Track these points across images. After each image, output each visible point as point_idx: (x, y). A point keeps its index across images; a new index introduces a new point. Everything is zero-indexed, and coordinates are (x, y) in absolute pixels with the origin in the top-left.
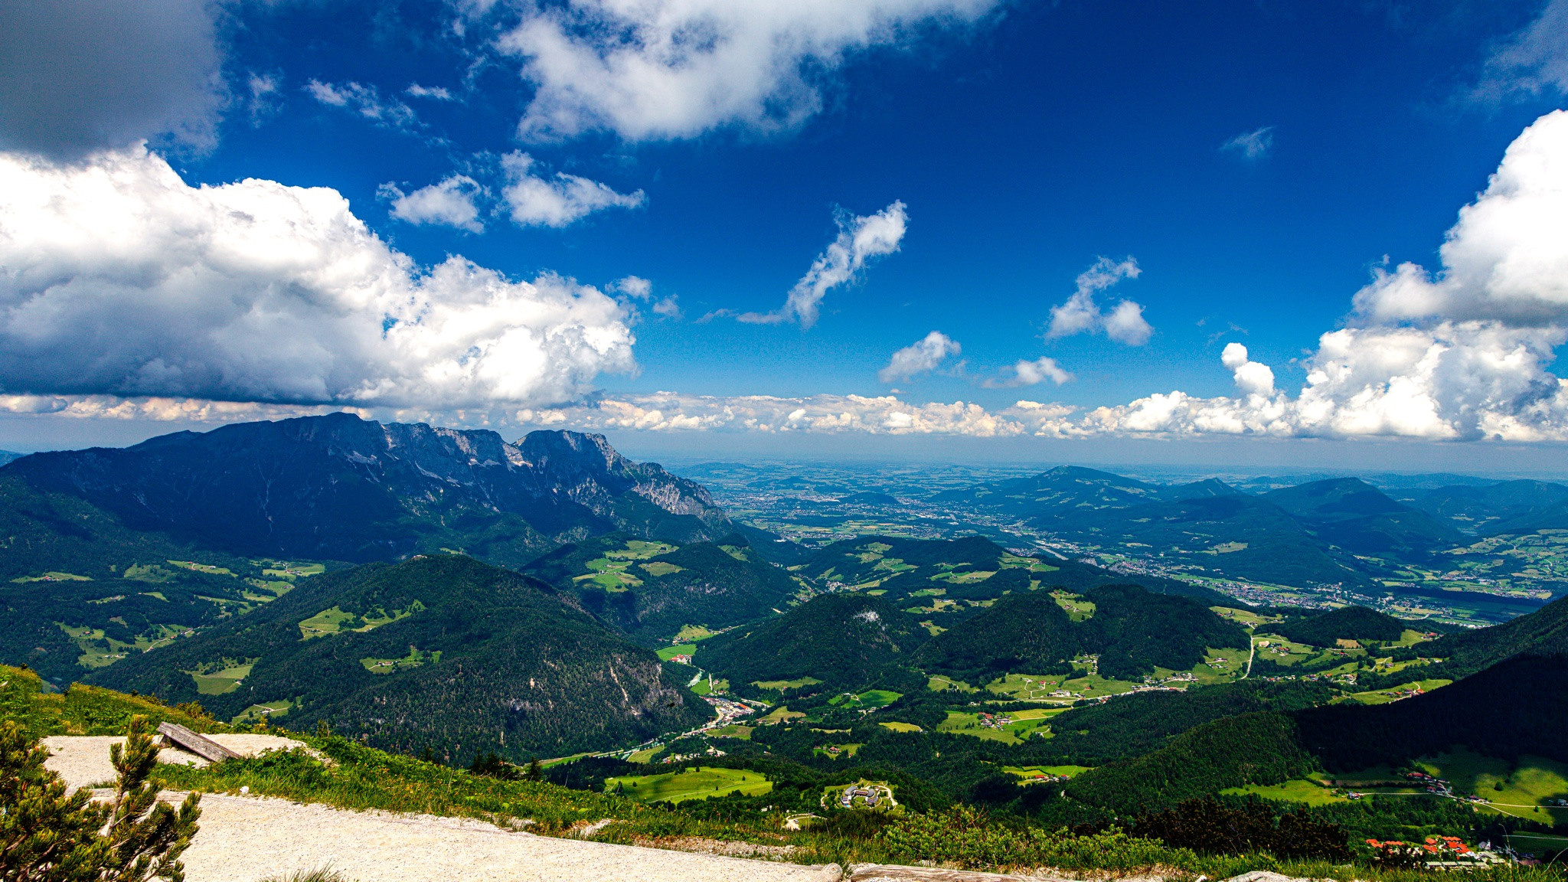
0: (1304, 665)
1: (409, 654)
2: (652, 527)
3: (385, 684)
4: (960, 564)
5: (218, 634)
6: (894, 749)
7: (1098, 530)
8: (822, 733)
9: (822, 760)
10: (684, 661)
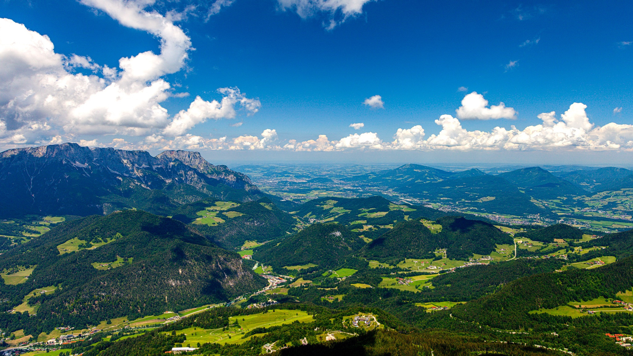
0: (541, 251)
1: (116, 260)
2: (224, 195)
3: (106, 275)
4: (370, 209)
5: (12, 254)
6: (360, 297)
8: (324, 290)
9: (326, 303)
10: (248, 258)
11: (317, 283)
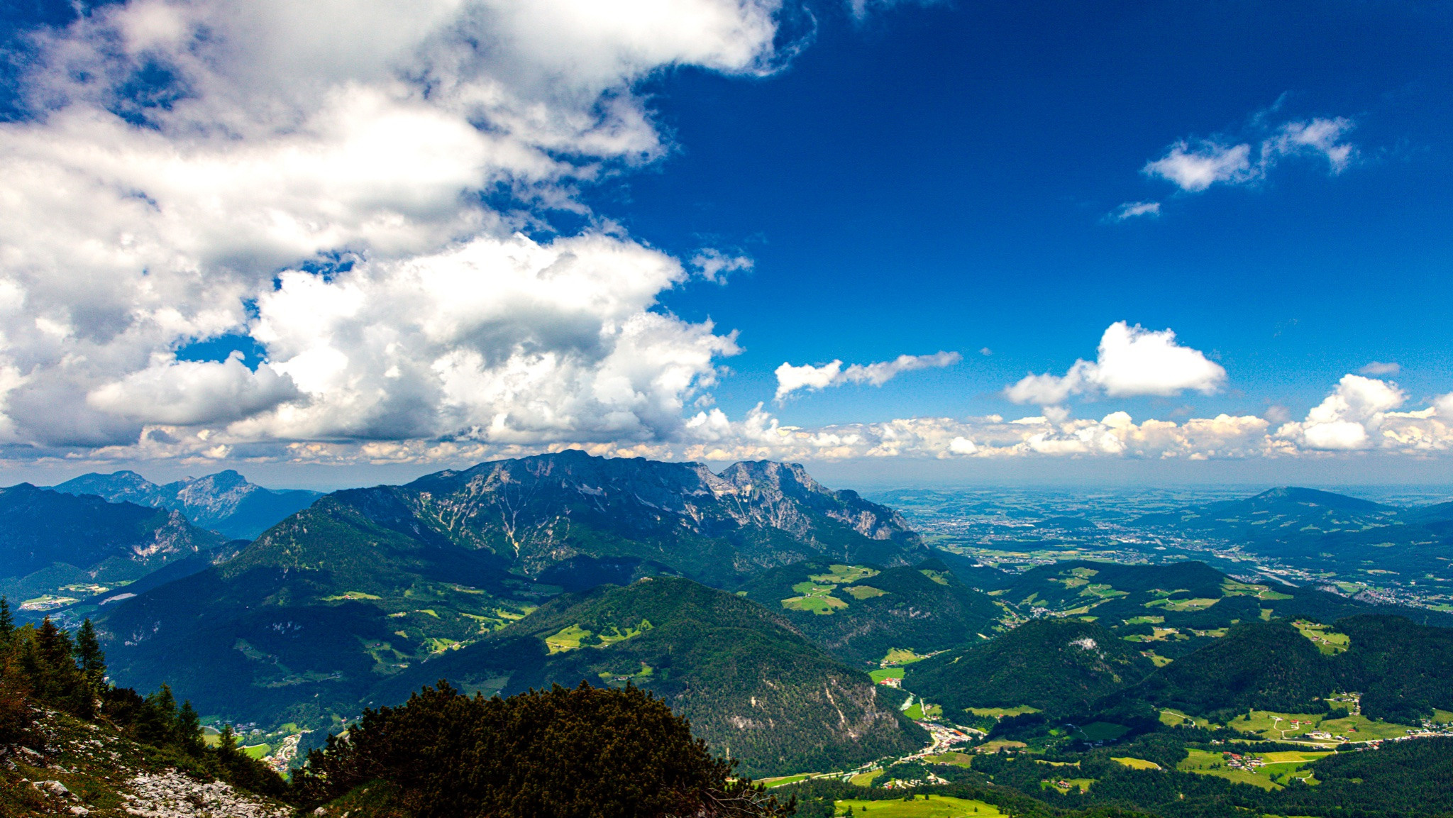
1: (641, 671)
2: (851, 552)
4: (1176, 591)
6: (1131, 787)
7: (1330, 555)
8: (1048, 766)
9: (1051, 794)
10: (894, 685)
11: (1037, 750)
